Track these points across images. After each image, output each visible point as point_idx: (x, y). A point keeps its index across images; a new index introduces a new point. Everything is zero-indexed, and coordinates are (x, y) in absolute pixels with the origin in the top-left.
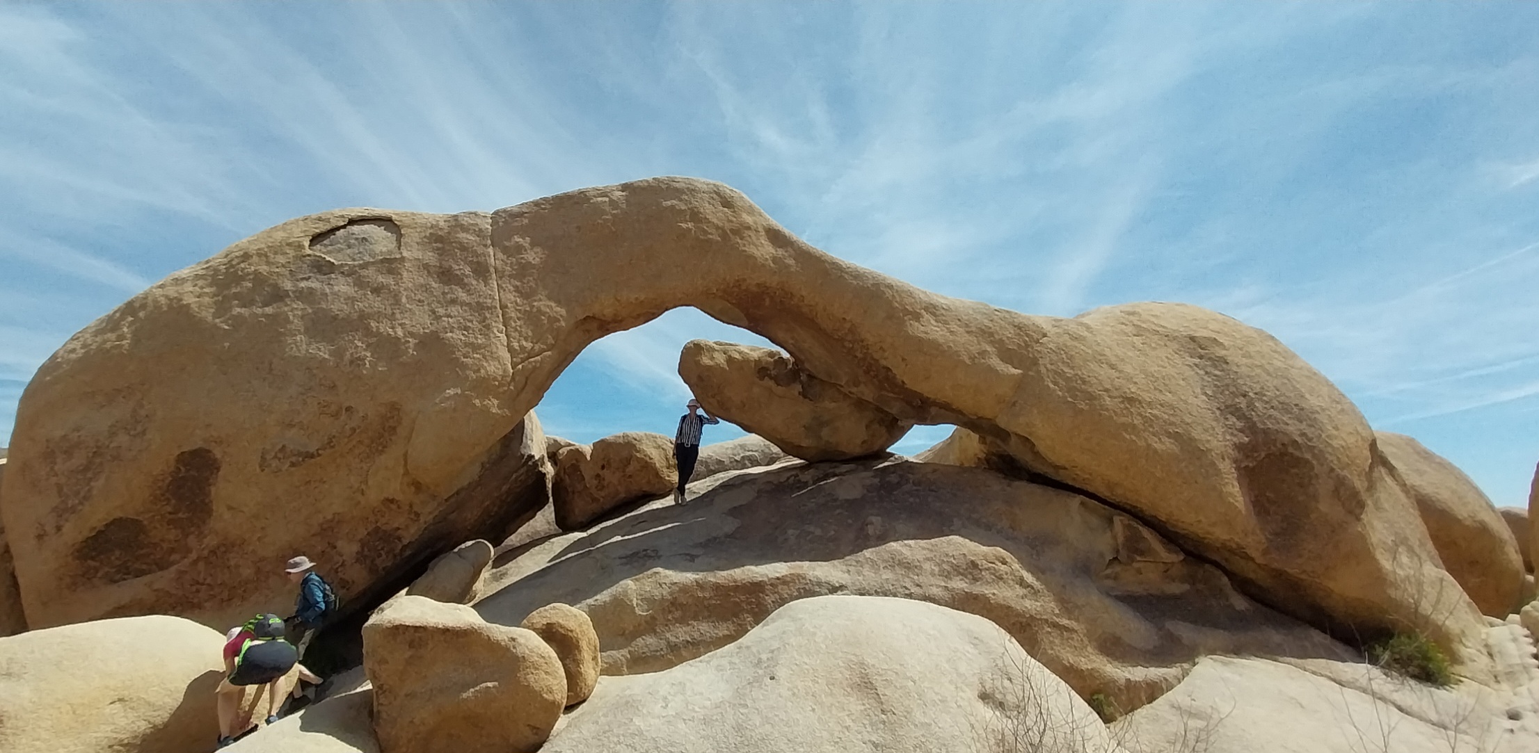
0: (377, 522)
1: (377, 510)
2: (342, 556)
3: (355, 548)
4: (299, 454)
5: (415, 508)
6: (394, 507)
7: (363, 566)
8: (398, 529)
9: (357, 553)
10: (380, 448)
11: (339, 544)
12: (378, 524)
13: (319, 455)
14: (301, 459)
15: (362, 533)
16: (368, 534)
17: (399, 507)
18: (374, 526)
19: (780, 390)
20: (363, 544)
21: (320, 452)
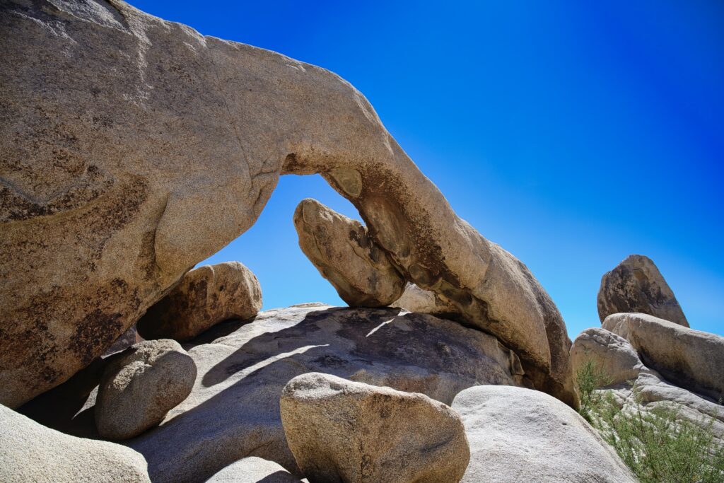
0: (98, 304)
1: (102, 290)
2: (53, 340)
3: (69, 331)
4: (25, 206)
5: (139, 296)
6: (120, 290)
7: (78, 354)
8: (119, 315)
9: (72, 338)
10: (117, 221)
11: (53, 324)
12: (100, 307)
13: (50, 213)
14: (25, 212)
15: (80, 315)
16: (88, 316)
17: (125, 292)
18: (94, 308)
19: (359, 250)
20: (81, 328)
21: (52, 209)
